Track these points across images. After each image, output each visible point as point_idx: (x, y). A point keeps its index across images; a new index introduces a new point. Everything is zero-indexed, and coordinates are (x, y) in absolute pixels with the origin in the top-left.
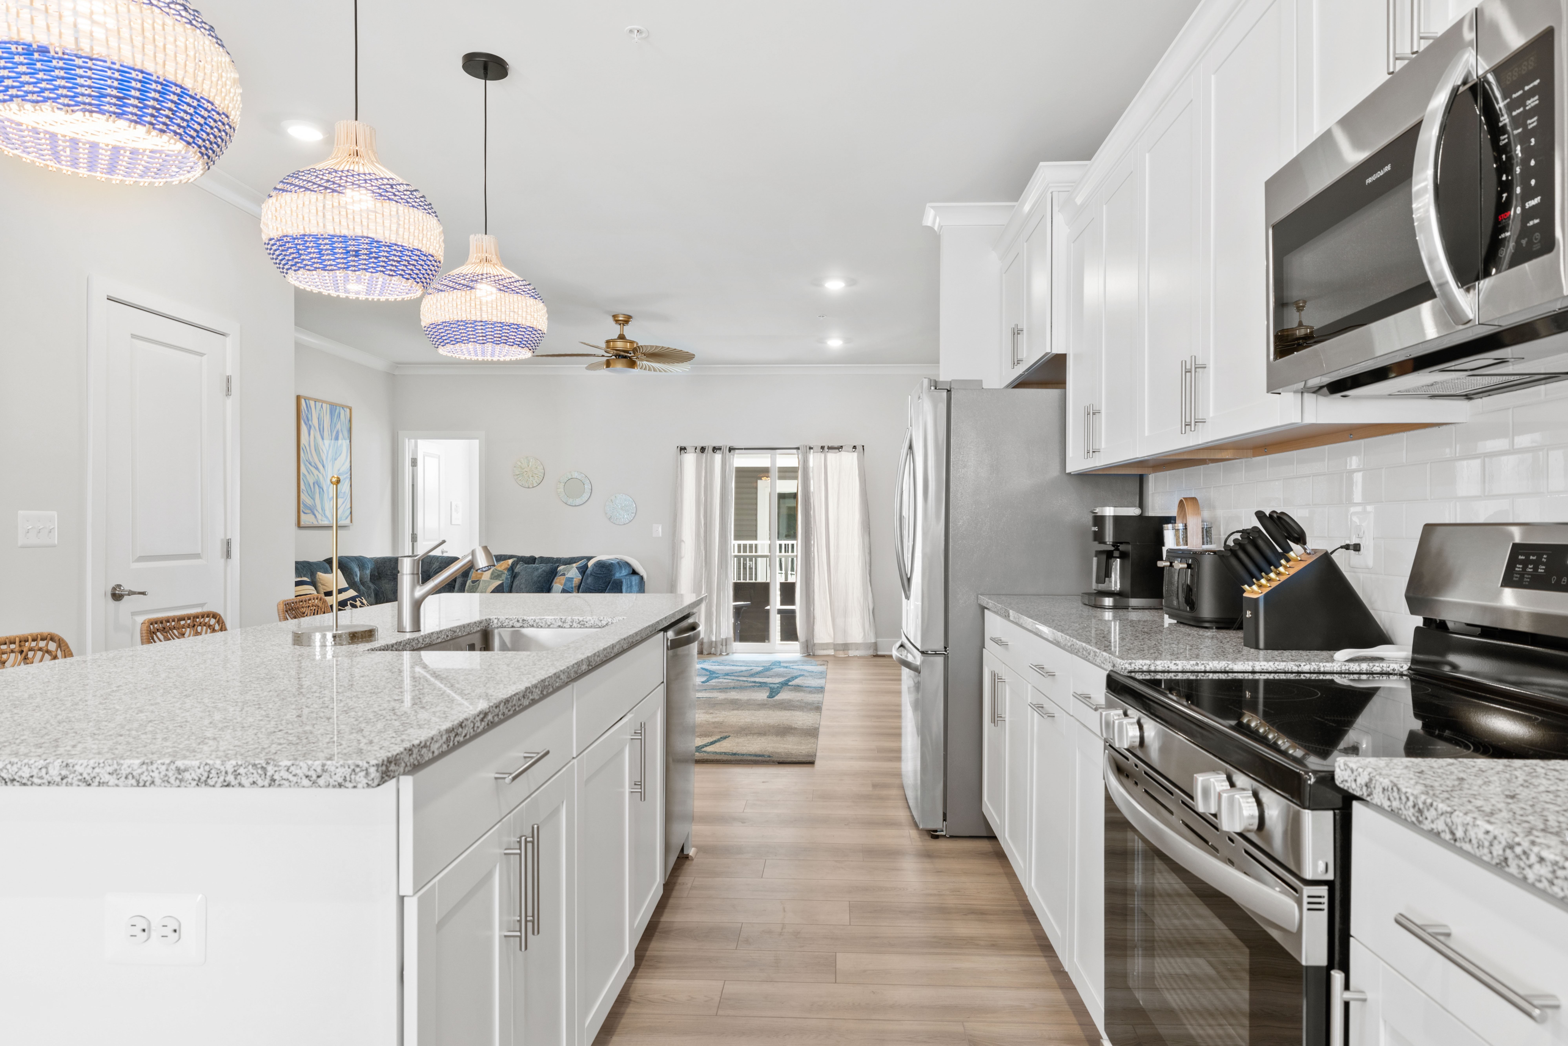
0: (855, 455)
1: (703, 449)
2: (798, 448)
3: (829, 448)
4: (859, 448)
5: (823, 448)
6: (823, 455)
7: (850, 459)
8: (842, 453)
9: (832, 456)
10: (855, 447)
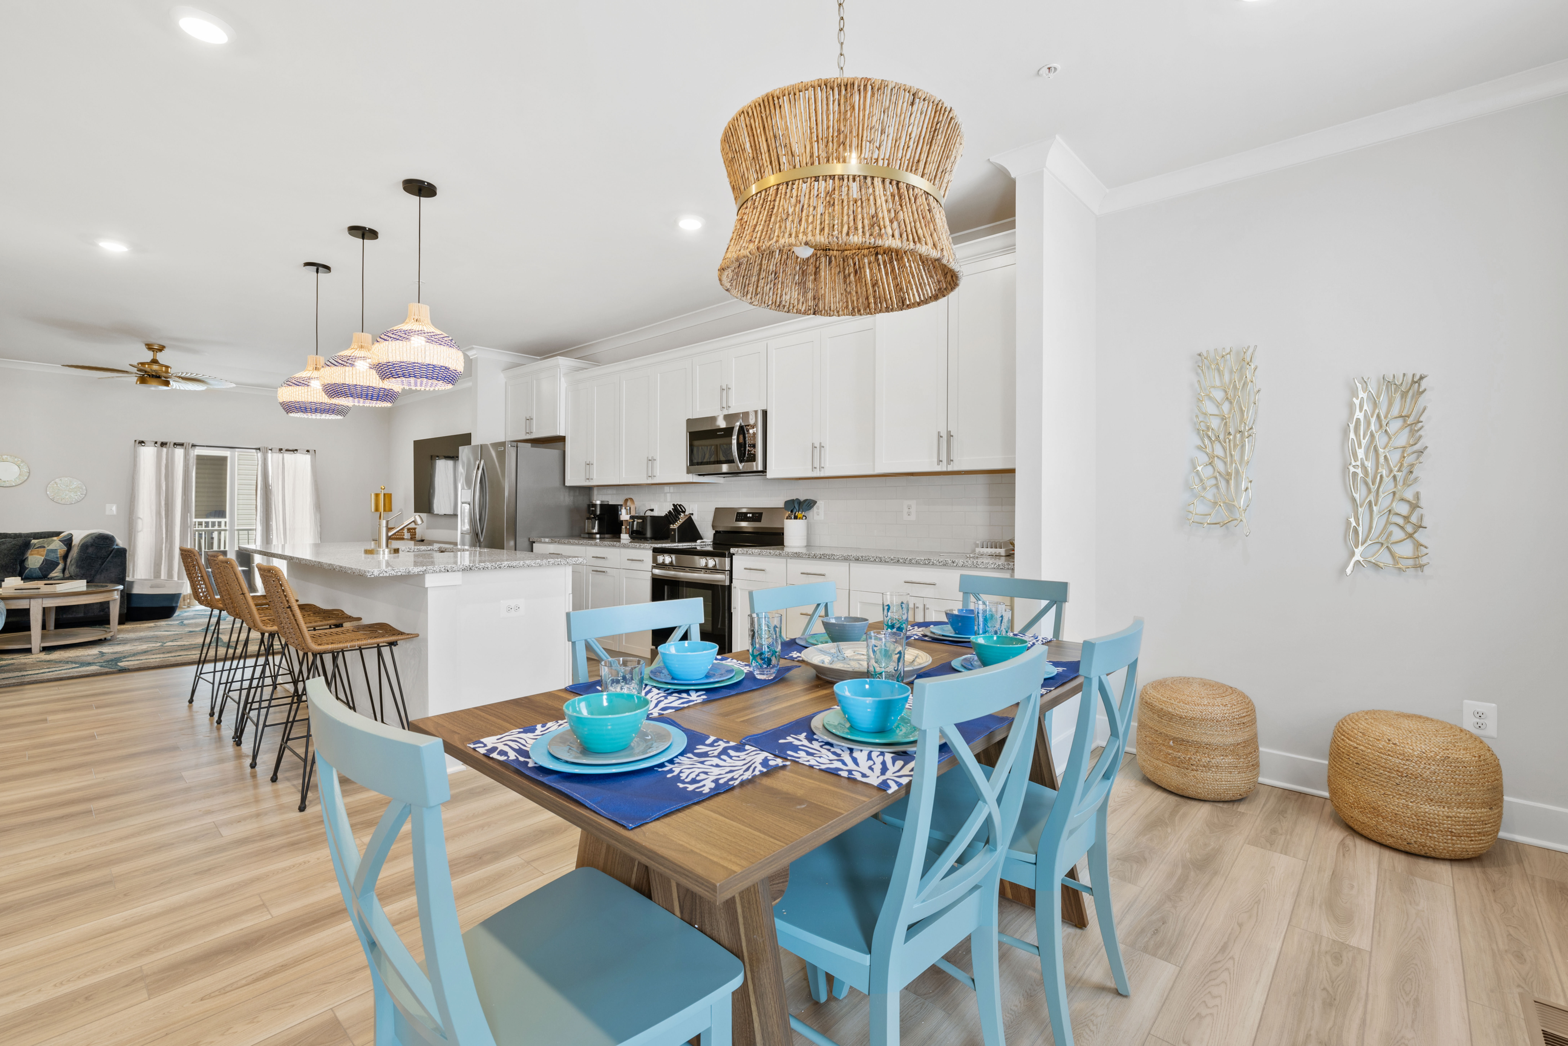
0: (308, 457)
1: (163, 444)
2: (259, 449)
3: (287, 450)
4: (312, 452)
5: (281, 450)
6: (281, 455)
7: (303, 461)
8: (297, 454)
9: (288, 456)
10: (308, 451)
